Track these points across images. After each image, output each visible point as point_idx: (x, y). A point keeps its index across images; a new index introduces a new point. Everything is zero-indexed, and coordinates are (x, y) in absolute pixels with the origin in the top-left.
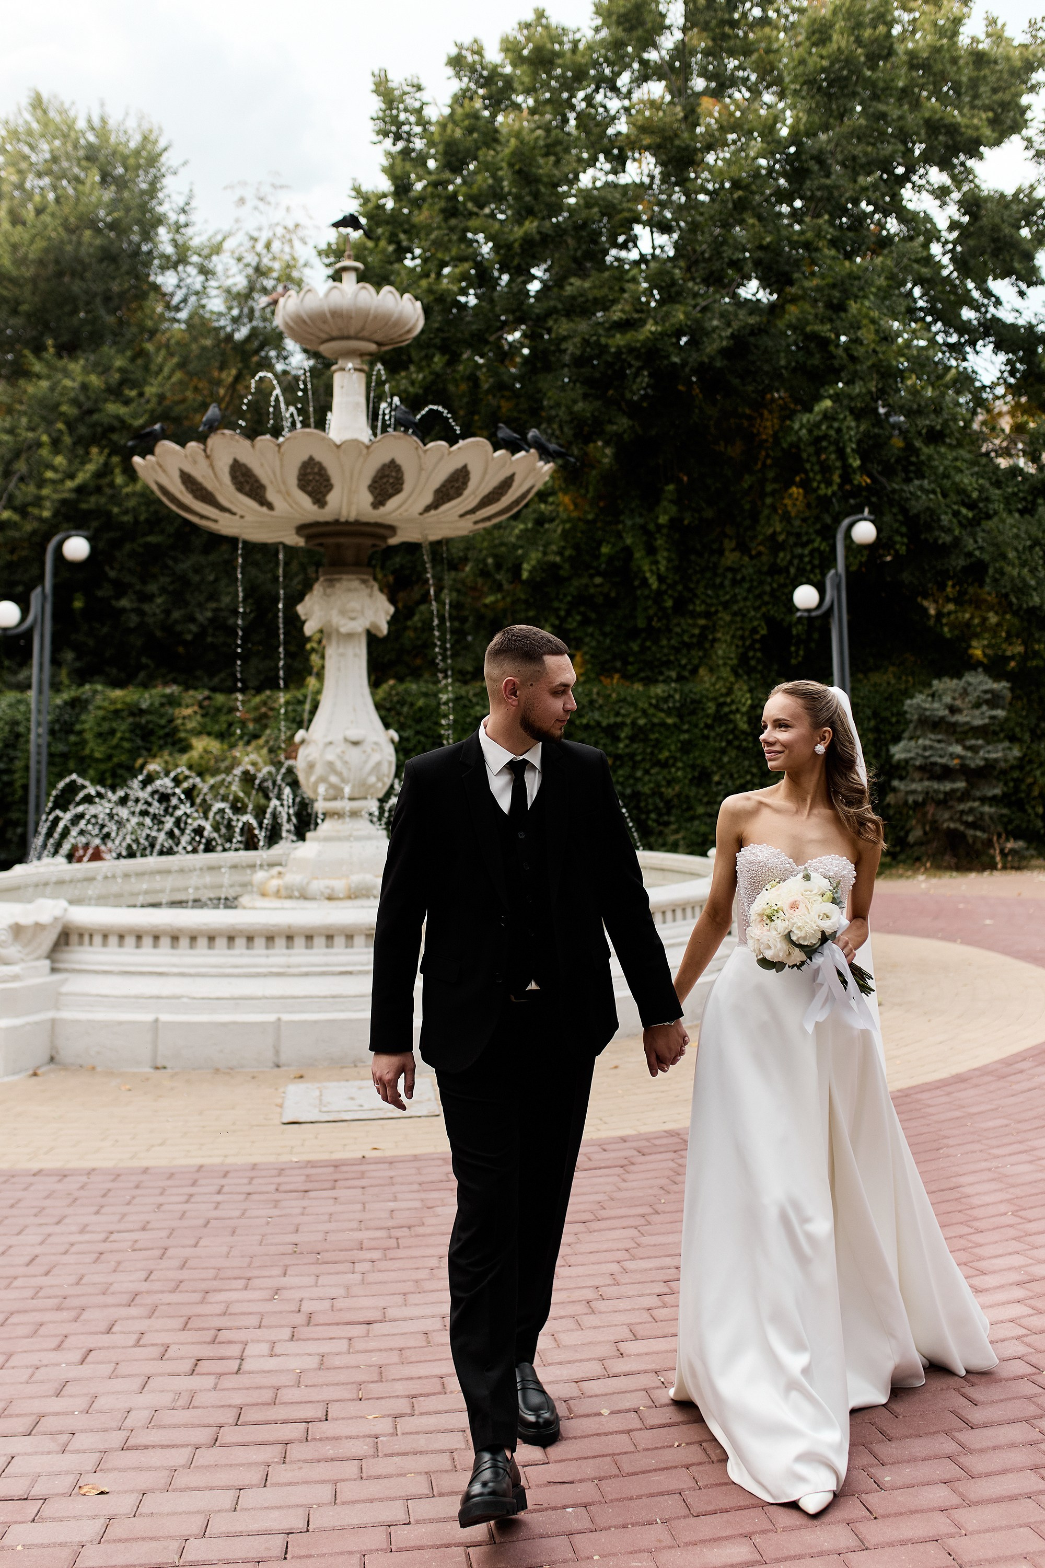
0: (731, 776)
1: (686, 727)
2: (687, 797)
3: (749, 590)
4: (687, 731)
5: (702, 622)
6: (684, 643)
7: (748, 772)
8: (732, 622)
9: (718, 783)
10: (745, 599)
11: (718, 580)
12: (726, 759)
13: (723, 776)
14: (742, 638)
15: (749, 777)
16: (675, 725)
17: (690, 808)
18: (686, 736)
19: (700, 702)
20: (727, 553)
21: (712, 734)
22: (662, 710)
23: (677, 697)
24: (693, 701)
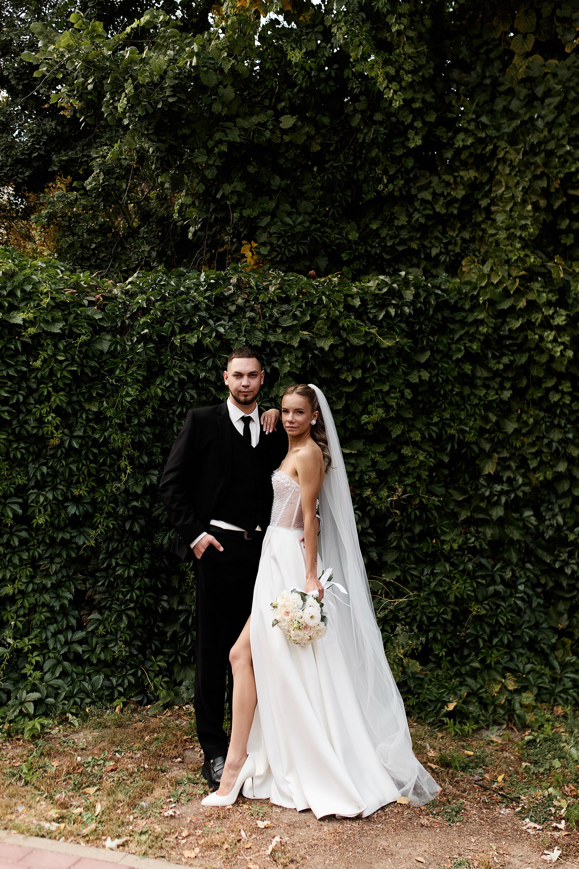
0: (523, 463)
1: (424, 358)
2: (422, 507)
3: (560, 108)
4: (426, 366)
5: (470, 174)
6: (437, 215)
7: (557, 456)
8: (527, 165)
9: (495, 478)
10: (550, 125)
11: (499, 104)
12: (511, 427)
13: (503, 463)
14: (546, 193)
15: (562, 467)
16: (400, 350)
17: (432, 533)
18: (425, 375)
19: (456, 308)
20: (516, 60)
21: (481, 373)
22: (374, 322)
23: (409, 295)
24: (441, 305)
